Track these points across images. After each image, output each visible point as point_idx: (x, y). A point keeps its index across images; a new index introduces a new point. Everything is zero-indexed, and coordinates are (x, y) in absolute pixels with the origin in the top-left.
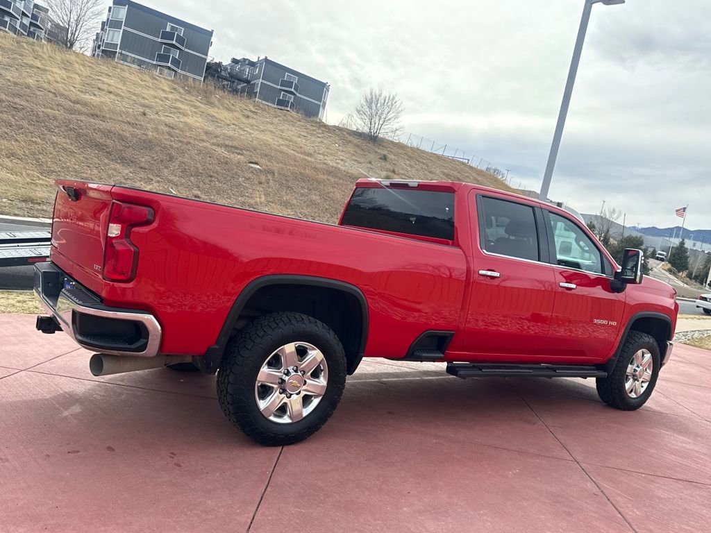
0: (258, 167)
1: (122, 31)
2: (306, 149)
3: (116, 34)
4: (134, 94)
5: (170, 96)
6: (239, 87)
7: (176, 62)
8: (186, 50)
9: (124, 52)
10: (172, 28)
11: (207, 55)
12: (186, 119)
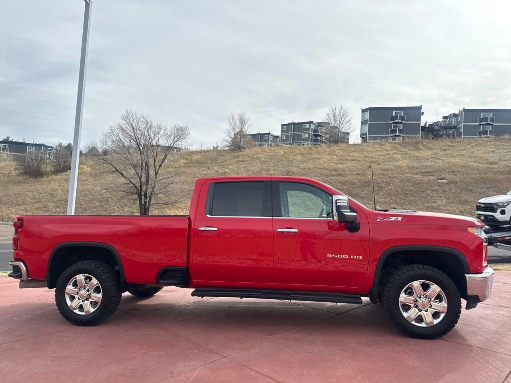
0: (445, 181)
1: (368, 125)
2: (492, 160)
3: (365, 127)
4: (368, 157)
5: (390, 152)
6: (450, 132)
7: (401, 131)
8: (407, 122)
9: (371, 135)
10: (396, 113)
11: (420, 121)
12: (397, 163)
